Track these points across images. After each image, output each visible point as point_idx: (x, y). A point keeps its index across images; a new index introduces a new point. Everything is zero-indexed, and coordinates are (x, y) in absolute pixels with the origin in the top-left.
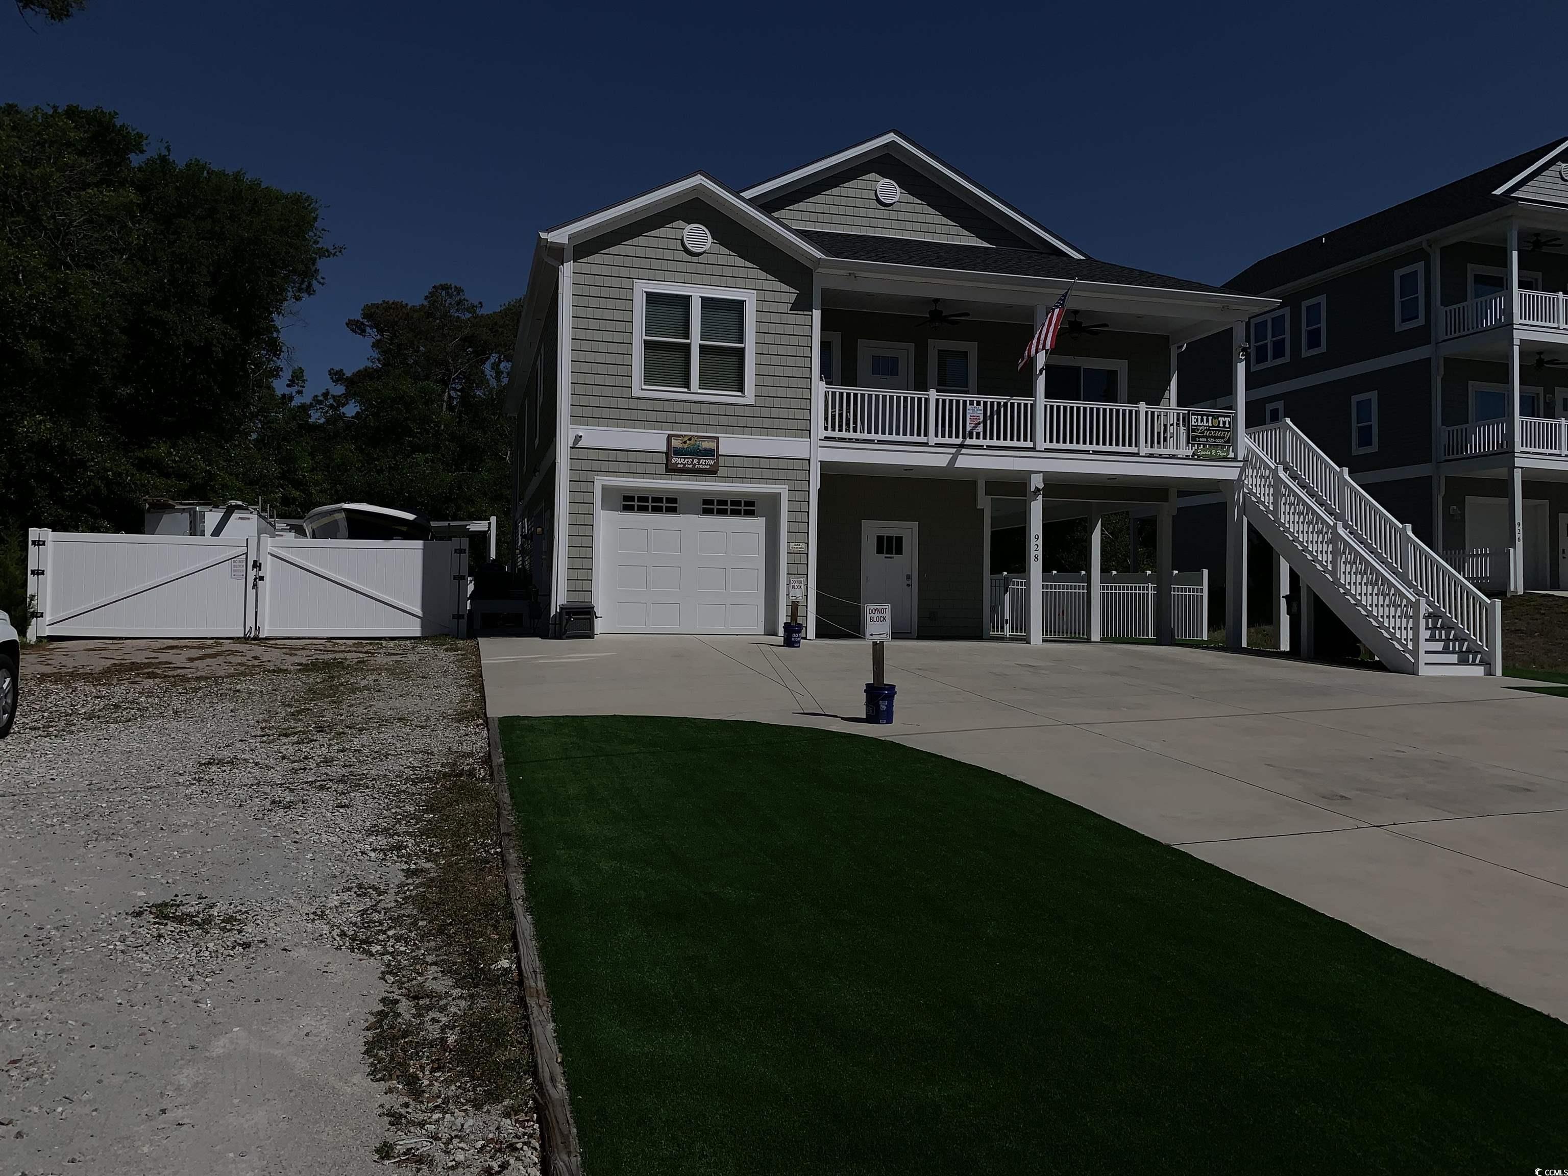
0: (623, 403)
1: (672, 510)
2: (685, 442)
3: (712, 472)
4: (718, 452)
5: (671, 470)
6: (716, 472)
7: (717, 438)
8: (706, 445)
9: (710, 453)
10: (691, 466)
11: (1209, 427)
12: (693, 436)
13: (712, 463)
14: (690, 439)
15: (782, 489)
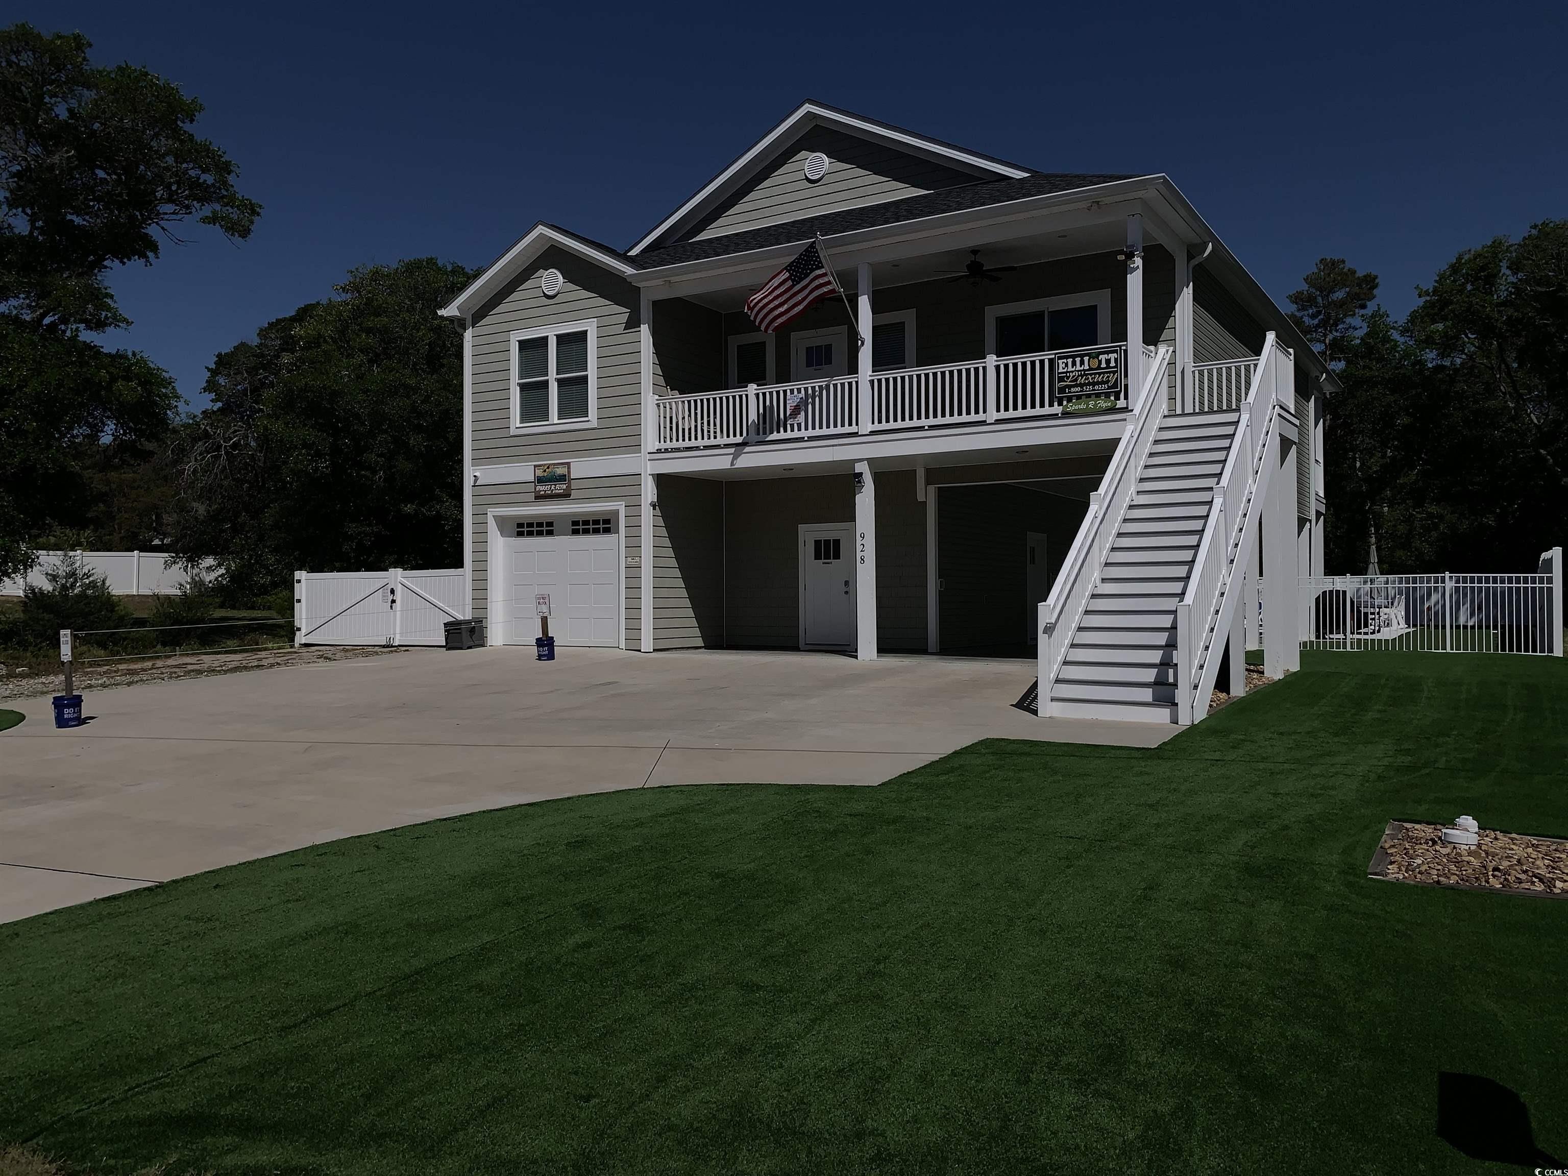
0: (505, 442)
1: (550, 533)
2: (545, 471)
3: (566, 495)
4: (569, 476)
5: (539, 497)
6: (569, 495)
7: (568, 464)
8: (560, 471)
9: (562, 478)
10: (550, 492)
11: (1084, 370)
12: (550, 464)
13: (565, 487)
14: (548, 468)
15: (620, 506)
